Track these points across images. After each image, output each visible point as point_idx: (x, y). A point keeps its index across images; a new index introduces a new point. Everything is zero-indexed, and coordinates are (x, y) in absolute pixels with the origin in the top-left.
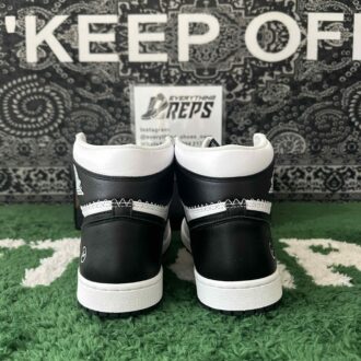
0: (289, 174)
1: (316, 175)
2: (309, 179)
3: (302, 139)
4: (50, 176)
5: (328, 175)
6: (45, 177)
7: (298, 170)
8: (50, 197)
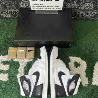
0: (84, 14)
1: (92, 15)
2: (90, 15)
3: (93, 5)
4: (4, 13)
5: (96, 15)
6: (3, 13)
7: (87, 13)
8: (7, 17)
